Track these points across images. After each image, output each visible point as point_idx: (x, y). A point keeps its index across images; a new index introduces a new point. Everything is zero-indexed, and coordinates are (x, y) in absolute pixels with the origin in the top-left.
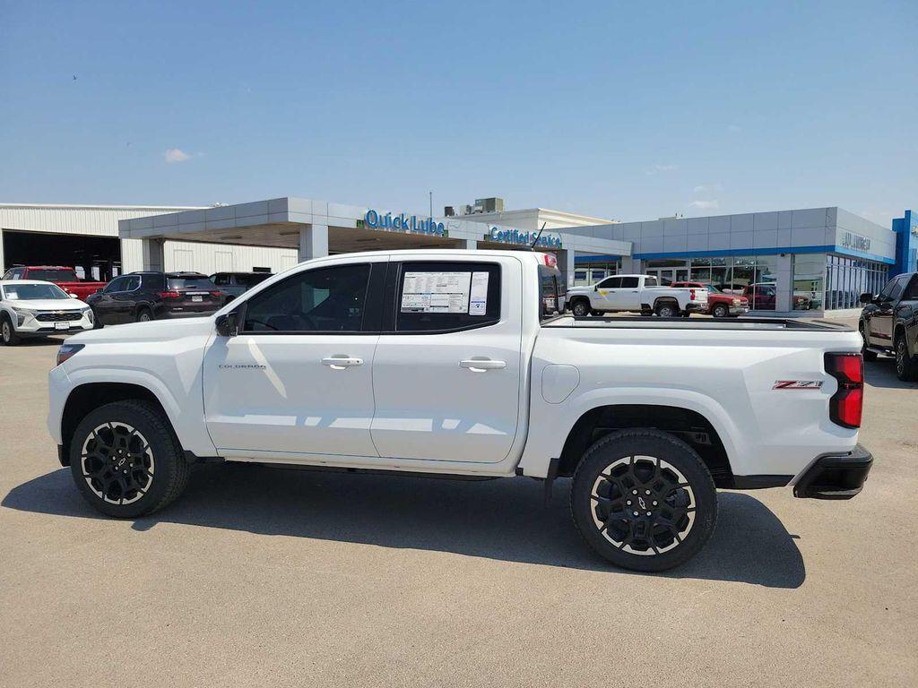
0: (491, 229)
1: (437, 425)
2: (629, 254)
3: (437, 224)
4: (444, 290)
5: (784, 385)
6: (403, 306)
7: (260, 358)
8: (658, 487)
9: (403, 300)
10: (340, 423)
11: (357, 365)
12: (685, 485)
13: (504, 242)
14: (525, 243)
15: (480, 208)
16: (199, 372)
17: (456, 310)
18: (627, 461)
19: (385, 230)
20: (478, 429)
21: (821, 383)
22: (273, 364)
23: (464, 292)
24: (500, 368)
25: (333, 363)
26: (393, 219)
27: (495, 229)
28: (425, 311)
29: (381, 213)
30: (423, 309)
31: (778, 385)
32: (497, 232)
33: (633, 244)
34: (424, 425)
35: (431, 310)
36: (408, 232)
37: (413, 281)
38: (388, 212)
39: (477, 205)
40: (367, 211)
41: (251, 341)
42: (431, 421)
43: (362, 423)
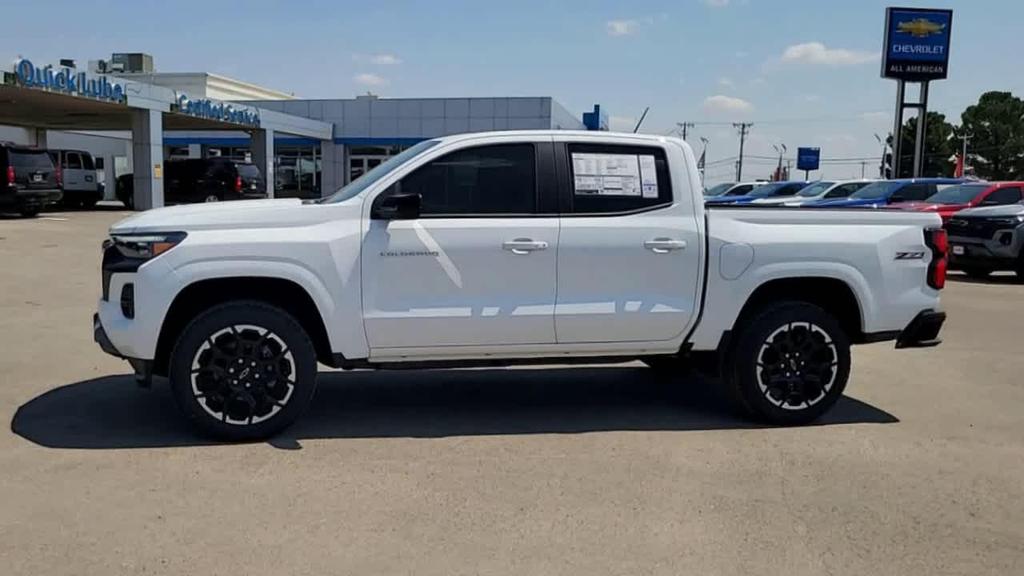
0: (179, 96)
1: (620, 307)
2: (330, 137)
3: (113, 86)
4: (614, 172)
5: (901, 256)
6: (576, 188)
7: (432, 244)
9: (576, 182)
10: (520, 311)
11: (543, 249)
12: (830, 344)
13: (194, 115)
14: (219, 117)
15: (121, 66)
16: (357, 261)
17: (629, 192)
18: (786, 328)
19: (44, 89)
20: (659, 308)
21: (923, 254)
22: (446, 251)
23: (633, 175)
24: (683, 248)
25: (514, 246)
26: (55, 74)
27: (184, 97)
28: (600, 193)
29: (39, 64)
30: (597, 191)
31: (896, 256)
32: (186, 102)
33: (334, 126)
34: (608, 308)
35: (606, 193)
36: (75, 94)
37: (582, 163)
38: (47, 64)
39: (114, 61)
40: (18, 61)
41: (417, 224)
42: (613, 304)
43: (546, 310)
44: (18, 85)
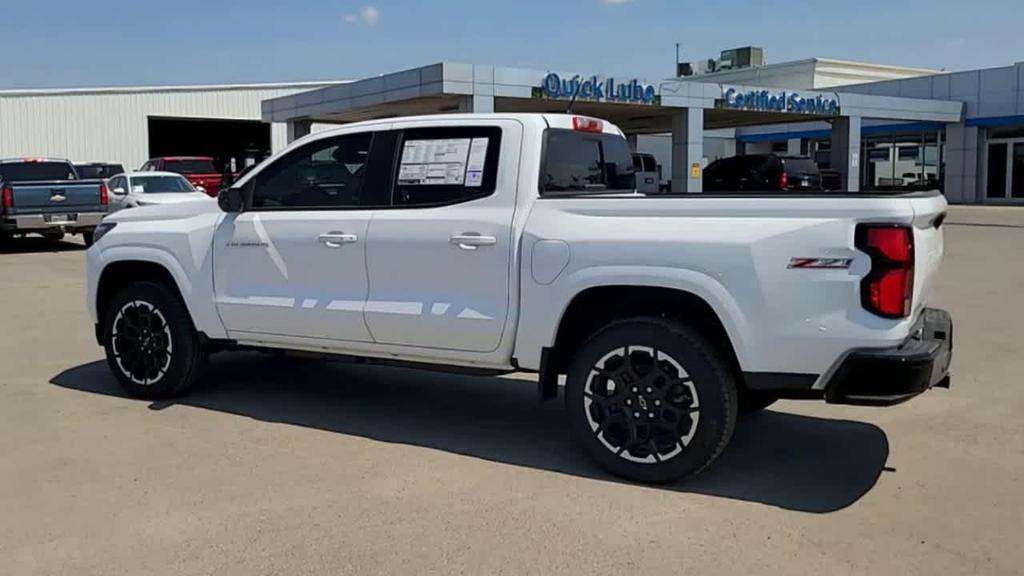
0: (725, 91)
1: (427, 308)
2: (957, 119)
3: (645, 87)
4: (442, 159)
5: (804, 264)
6: (400, 178)
7: (262, 235)
8: (658, 384)
9: (401, 171)
10: (335, 305)
11: (351, 242)
12: (686, 380)
13: (745, 109)
14: (779, 109)
15: (729, 63)
16: (209, 250)
17: (452, 181)
18: (620, 352)
19: (571, 98)
20: (468, 313)
21: (849, 262)
22: (277, 243)
23: (460, 160)
24: (492, 244)
25: (327, 239)
26: (581, 83)
27: (733, 91)
28: (421, 183)
29: (565, 76)
30: (419, 181)
31: (794, 263)
32: (735, 95)
33: (965, 106)
34: (414, 308)
35: (428, 182)
36: (603, 100)
37: (413, 150)
38: (575, 75)
39: (723, 59)
40: (546, 75)
41: (256, 217)
42: (421, 304)
43: (356, 306)
44: (545, 97)
